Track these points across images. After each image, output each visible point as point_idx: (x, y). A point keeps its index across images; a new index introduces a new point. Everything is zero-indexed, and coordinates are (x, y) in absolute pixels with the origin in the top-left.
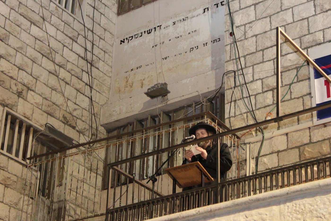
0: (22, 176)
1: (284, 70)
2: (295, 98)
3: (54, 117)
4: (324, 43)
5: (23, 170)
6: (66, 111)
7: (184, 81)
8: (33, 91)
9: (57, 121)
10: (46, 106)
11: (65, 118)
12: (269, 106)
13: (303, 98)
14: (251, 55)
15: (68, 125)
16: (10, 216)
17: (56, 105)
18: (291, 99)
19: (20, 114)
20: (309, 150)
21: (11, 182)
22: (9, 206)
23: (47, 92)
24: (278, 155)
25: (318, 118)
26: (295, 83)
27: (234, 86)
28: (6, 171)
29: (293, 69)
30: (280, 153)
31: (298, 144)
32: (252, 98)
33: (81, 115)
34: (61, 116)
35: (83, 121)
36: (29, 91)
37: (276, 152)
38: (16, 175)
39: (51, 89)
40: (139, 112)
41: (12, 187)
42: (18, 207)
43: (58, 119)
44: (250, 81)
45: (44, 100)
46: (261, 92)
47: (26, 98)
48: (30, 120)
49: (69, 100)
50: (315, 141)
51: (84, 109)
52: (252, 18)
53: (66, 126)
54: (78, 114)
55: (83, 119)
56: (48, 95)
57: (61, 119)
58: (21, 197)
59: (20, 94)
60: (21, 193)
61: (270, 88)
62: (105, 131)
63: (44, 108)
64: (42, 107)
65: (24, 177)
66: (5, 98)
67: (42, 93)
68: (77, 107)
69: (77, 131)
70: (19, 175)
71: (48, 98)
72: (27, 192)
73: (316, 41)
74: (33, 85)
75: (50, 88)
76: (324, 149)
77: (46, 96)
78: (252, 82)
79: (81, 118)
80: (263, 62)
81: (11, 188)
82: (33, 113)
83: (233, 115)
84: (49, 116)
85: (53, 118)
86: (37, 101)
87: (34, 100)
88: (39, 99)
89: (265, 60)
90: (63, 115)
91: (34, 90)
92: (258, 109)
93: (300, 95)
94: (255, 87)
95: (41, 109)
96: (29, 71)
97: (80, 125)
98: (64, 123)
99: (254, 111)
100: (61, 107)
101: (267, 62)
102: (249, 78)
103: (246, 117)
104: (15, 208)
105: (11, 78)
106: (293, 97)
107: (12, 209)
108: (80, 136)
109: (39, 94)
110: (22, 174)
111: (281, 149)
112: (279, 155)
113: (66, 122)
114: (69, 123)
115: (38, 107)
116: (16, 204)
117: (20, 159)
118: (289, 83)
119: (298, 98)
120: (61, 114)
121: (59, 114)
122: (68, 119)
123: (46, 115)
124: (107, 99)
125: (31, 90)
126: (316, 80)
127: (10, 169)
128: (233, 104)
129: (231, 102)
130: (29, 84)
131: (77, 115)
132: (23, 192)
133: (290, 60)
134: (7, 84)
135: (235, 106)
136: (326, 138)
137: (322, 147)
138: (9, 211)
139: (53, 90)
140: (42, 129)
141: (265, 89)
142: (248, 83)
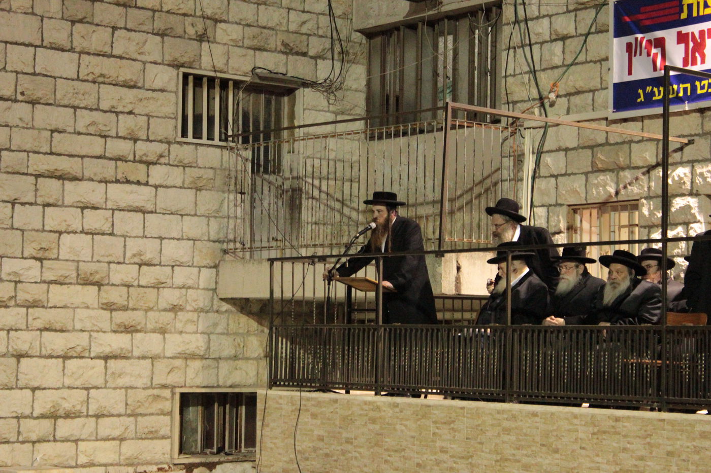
0: (222, 165)
1: (580, 7)
2: (591, 61)
3: (266, 50)
5: (222, 155)
6: (288, 31)
8: (225, 21)
9: (274, 54)
10: (249, 38)
11: (285, 45)
12: (557, 67)
13: (601, 64)
15: (292, 54)
16: (210, 231)
17: (269, 28)
18: (587, 62)
19: (206, 70)
20: (603, 158)
21: (205, 181)
22: (207, 217)
23: (249, 12)
24: (566, 155)
25: (614, 108)
26: (592, 33)
27: (514, 19)
28: (195, 167)
29: (590, 7)
30: (569, 152)
31: (592, 143)
32: (536, 48)
33: (315, 26)
34: (279, 43)
35: (321, 36)
36: (219, 24)
37: (563, 150)
38: (211, 168)
39: (256, 5)
40: (404, 18)
41: (207, 188)
42: (221, 214)
43: (275, 51)
44: (535, 16)
45: (246, 28)
46: (549, 39)
47: (214, 38)
48: (224, 72)
49: (292, 9)
50: (612, 142)
51: (322, 14)
53: (290, 57)
54: (310, 28)
55: (321, 32)
56: (251, 19)
57: (278, 49)
58: (225, 198)
59: (202, 38)
60: (223, 192)
61: (560, 36)
62: (364, 38)
63: (247, 43)
64: (243, 43)
65: (225, 165)
66: (177, 55)
67: (241, 20)
68: (306, 16)
69: (311, 57)
70: (216, 164)
71: (252, 24)
72: (232, 187)
74: (222, 14)
75: (255, 3)
76: (621, 159)
77: (249, 22)
78: (537, 18)
79: (316, 32)
81: (206, 190)
82: (229, 58)
83: (512, 73)
84: (257, 52)
85: (265, 53)
86: (234, 36)
87: (229, 35)
88: (235, 32)
90: (283, 41)
91: (226, 19)
92: (544, 70)
93: (598, 58)
94: (541, 31)
95: (242, 47)
97: (316, 46)
98: (284, 53)
99: (537, 73)
100: (278, 28)
102: (533, 11)
103: (527, 81)
104: (215, 217)
105: (185, 15)
106: (588, 59)
107: (212, 220)
108: (316, 64)
109: (236, 23)
110: (222, 162)
111: (571, 146)
112: (568, 156)
113: (288, 50)
114: (294, 51)
115: (236, 46)
116: (218, 211)
117: (217, 142)
118: (584, 32)
119: (595, 62)
120: (278, 40)
121: (275, 41)
122: (291, 45)
123: (251, 52)
125: (221, 21)
126: (615, 40)
127: (200, 163)
128: (512, 51)
129: (509, 49)
130: (216, 14)
131: (309, 30)
132: (226, 188)
134: (179, 31)
135: (515, 56)
136: (626, 140)
137: (618, 156)
138: (208, 225)
139: (261, 4)
140: (247, 79)
141: (554, 37)
142: (532, 19)
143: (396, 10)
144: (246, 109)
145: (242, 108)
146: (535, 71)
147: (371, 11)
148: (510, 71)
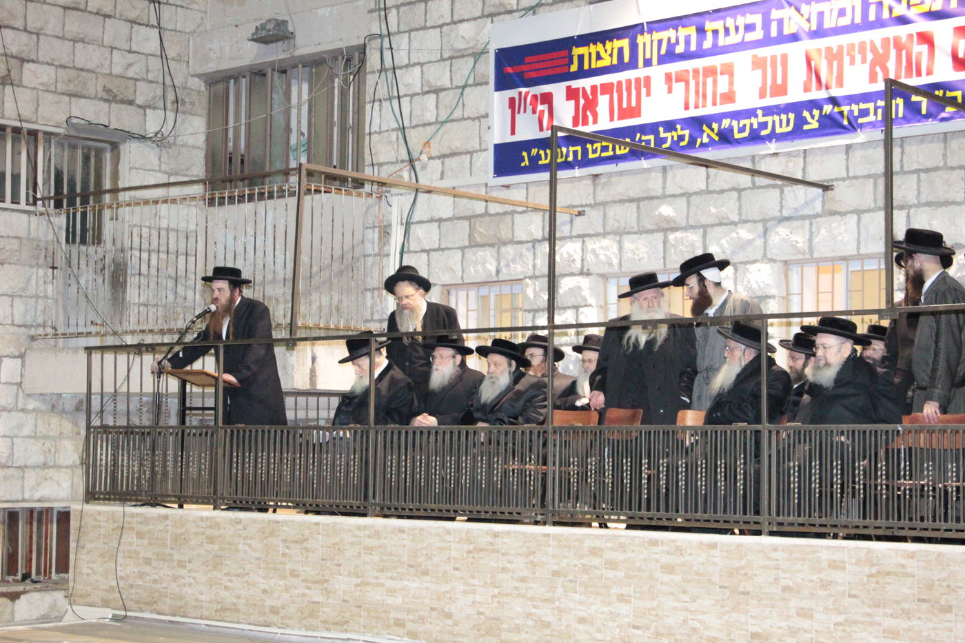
0: (29, 233)
1: (456, 54)
2: (469, 118)
3: (84, 97)
4: (517, 11)
5: (30, 222)
6: (110, 74)
7: (321, 12)
8: (33, 61)
9: (93, 101)
10: (64, 82)
11: (107, 90)
12: (430, 124)
13: (480, 121)
14: (407, 7)
15: (117, 102)
16: (14, 312)
17: (88, 71)
18: (463, 119)
19: (9, 119)
20: (481, 230)
21: (8, 253)
22: (10, 296)
23: (62, 52)
24: (439, 227)
25: (495, 173)
26: (471, 86)
27: (379, 68)
29: (468, 55)
30: (442, 223)
31: (469, 213)
32: (405, 101)
33: (144, 70)
34: (100, 89)
35: (151, 82)
36: (26, 65)
37: (436, 221)
38: (16, 237)
39: (72, 43)
40: (251, 61)
41: (11, 261)
42: (28, 293)
43: (95, 98)
44: (404, 64)
45: (60, 70)
46: (420, 91)
47: (21, 81)
48: (33, 123)
49: (115, 48)
50: (492, 213)
51: (152, 55)
53: (114, 106)
54: (138, 71)
55: (151, 77)
56: (65, 59)
57: (99, 96)
58: (33, 274)
59: (4, 81)
60: (31, 266)
61: (433, 89)
62: (203, 84)
63: (61, 87)
64: (56, 87)
65: (33, 234)
67: (53, 60)
68: (132, 57)
69: (139, 106)
70: (23, 233)
71: (67, 65)
72: (41, 261)
73: (504, 6)
74: (29, 52)
75: (70, 40)
76: (503, 233)
77: (63, 62)
78: (407, 66)
79: (145, 77)
80: (424, 28)
81: (10, 263)
82: (38, 105)
83: (378, 130)
84: (73, 99)
85: (83, 100)
86: (45, 79)
87: (38, 78)
88: (46, 74)
89: (428, 24)
90: (104, 87)
91: (35, 59)
92: (414, 127)
93: (476, 115)
94: (411, 82)
95: (55, 92)
96: (19, 24)
97: (144, 93)
98: (105, 100)
99: (407, 131)
100: (99, 70)
101: (431, 30)
102: (401, 58)
103: (395, 140)
104: (20, 296)
106: (465, 116)
107: (17, 302)
108: (145, 114)
109: (47, 63)
110: (29, 230)
111: (445, 216)
112: (442, 227)
113: (111, 97)
114: (118, 99)
115: (47, 91)
116: (23, 289)
117: (23, 205)
118: (461, 84)
119: (473, 119)
120: (99, 85)
121: (94, 86)
122: (115, 91)
123: (66, 99)
124: (203, 15)
125: (28, 61)
126: (497, 94)
128: (377, 104)
129: (374, 101)
130: (23, 52)
131: (136, 73)
132: (34, 262)
133: (463, 37)
135: (380, 110)
136: (508, 210)
137: (499, 229)
138: (12, 306)
139: (77, 41)
140: (61, 131)
141: (426, 89)
142: (400, 68)
143: (241, 52)
144: (59, 167)
145: (55, 166)
146: (404, 128)
147: (211, 53)
148: (375, 128)
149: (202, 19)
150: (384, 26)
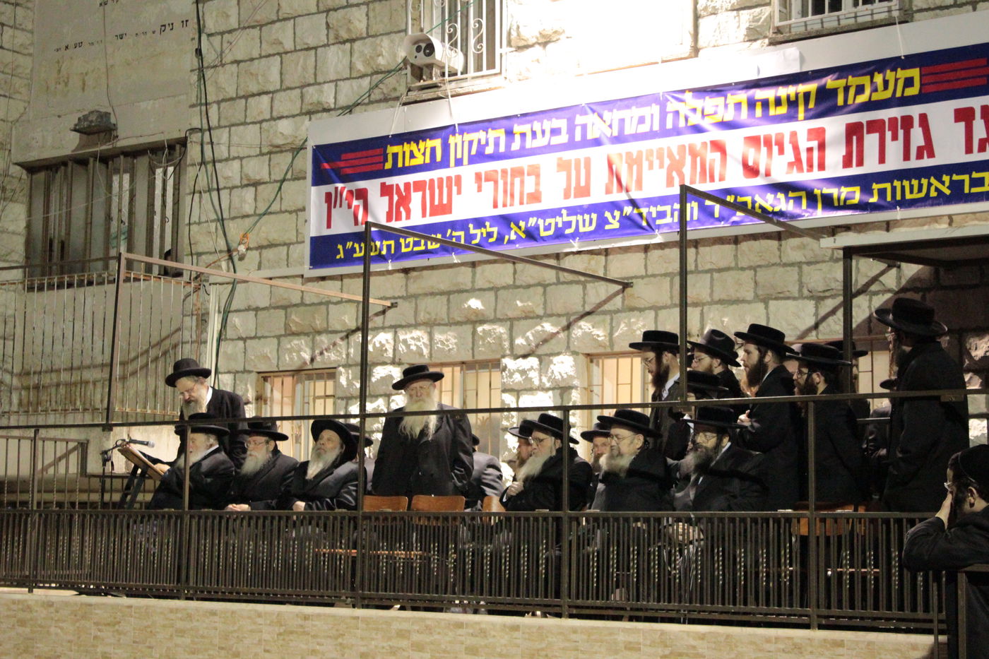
1: (275, 150)
2: (286, 211)
4: (334, 109)
7: (143, 105)
12: (248, 216)
13: (297, 215)
14: (228, 103)
18: (281, 212)
20: (297, 320)
24: (256, 315)
25: (311, 265)
26: (289, 180)
27: (200, 160)
29: (286, 151)
30: (259, 312)
31: (285, 303)
32: (224, 194)
37: (254, 310)
40: (73, 151)
44: (224, 158)
46: (239, 184)
50: (308, 302)
52: (233, 22)
61: (252, 182)
62: (25, 172)
73: (322, 104)
76: (318, 322)
78: (227, 160)
80: (244, 124)
83: (197, 221)
89: (248, 120)
92: (233, 218)
93: (294, 208)
94: (230, 175)
99: (225, 222)
101: (251, 125)
102: (222, 151)
103: (214, 230)
106: (283, 209)
111: (262, 305)
112: (258, 316)
118: (279, 179)
119: (290, 212)
124: (26, 105)
126: (313, 189)
128: (197, 196)
129: (194, 193)
133: (281, 133)
135: (200, 202)
136: (324, 301)
137: (314, 318)
141: (245, 182)
142: (220, 161)
143: (63, 142)
146: (223, 220)
147: (34, 142)
148: (195, 218)
149: (25, 109)
150: (205, 121)
